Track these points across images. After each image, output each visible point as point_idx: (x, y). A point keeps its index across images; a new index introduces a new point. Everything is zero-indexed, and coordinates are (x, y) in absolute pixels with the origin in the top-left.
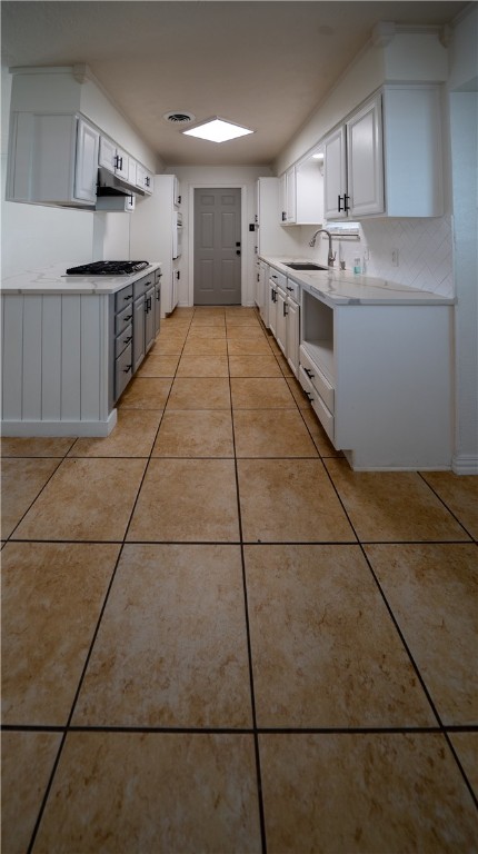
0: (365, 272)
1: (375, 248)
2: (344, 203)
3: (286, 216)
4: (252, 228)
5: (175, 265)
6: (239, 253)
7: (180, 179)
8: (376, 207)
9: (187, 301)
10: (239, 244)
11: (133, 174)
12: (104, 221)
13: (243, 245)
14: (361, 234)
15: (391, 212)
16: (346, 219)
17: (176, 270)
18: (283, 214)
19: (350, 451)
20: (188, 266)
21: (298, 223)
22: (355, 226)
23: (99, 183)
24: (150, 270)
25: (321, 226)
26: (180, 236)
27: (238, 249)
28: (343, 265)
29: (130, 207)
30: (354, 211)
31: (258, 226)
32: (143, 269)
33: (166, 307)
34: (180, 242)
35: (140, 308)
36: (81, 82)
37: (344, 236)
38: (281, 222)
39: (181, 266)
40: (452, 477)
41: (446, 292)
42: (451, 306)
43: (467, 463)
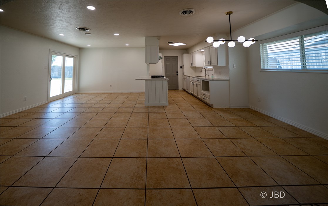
0: (214, 77)
1: (216, 72)
2: (210, 63)
3: (193, 64)
4: (181, 67)
6: (177, 75)
8: (216, 64)
10: (177, 72)
12: (149, 66)
13: (179, 72)
14: (213, 69)
15: (219, 65)
16: (210, 66)
19: (212, 105)
22: (212, 67)
23: (159, 59)
25: (202, 67)
27: (177, 73)
28: (209, 76)
30: (212, 64)
31: (184, 67)
37: (209, 70)
38: (191, 66)
40: (230, 108)
41: (228, 79)
42: (229, 80)
43: (232, 106)
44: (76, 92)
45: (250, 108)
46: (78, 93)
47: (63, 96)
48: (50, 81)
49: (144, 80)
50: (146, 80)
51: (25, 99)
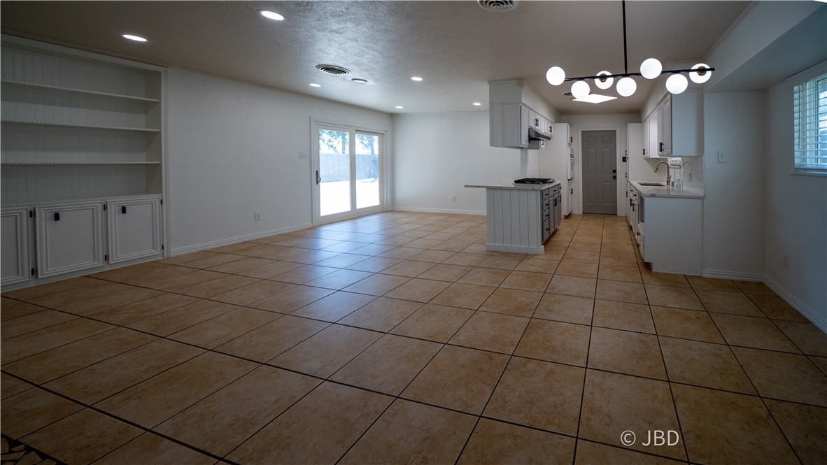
1: (687, 174)
3: (646, 152)
4: (624, 159)
5: (569, 184)
6: (615, 177)
7: (571, 125)
8: (669, 151)
9: (578, 210)
10: (615, 171)
11: (543, 128)
12: (526, 154)
13: (618, 172)
14: (681, 165)
17: (570, 188)
18: (644, 150)
20: (578, 185)
21: (651, 157)
23: (529, 136)
24: (556, 184)
26: (572, 164)
27: (614, 174)
28: (673, 184)
29: (542, 146)
31: (628, 158)
32: (552, 182)
33: (565, 212)
34: (572, 169)
35: (552, 203)
36: (522, 87)
37: (675, 166)
38: (641, 155)
39: (574, 185)
40: (700, 278)
41: (701, 194)
42: (702, 198)
43: (709, 273)
44: (388, 207)
45: (765, 282)
46: (392, 211)
47: (354, 215)
48: (318, 183)
49: (485, 189)
50: (489, 188)
51: (257, 217)
